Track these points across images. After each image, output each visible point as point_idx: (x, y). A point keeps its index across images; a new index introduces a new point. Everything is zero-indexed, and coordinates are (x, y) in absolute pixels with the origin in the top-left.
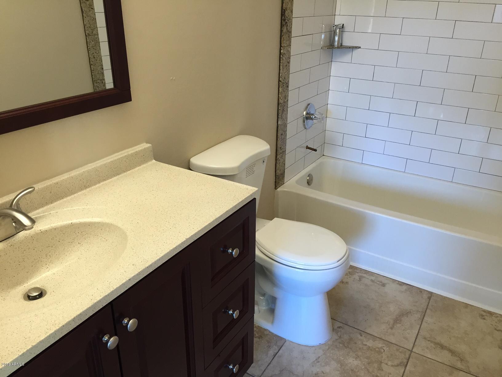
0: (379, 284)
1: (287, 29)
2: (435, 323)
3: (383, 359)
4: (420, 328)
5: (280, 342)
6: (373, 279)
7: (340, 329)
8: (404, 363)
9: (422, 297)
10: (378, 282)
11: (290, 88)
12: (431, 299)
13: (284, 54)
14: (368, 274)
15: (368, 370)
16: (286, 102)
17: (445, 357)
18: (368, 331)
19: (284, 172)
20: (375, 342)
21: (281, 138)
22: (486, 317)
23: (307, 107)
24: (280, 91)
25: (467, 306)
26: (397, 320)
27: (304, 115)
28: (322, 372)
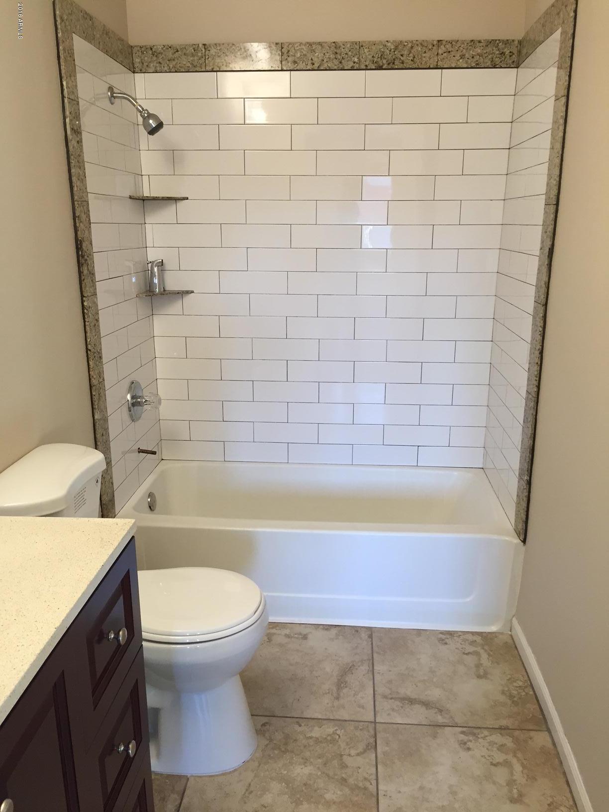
0: (297, 638)
1: (88, 269)
2: (390, 671)
3: (342, 749)
4: (374, 684)
5: (179, 783)
6: (288, 633)
7: (266, 727)
8: (372, 743)
9: (361, 639)
10: (296, 636)
11: (104, 360)
12: (373, 636)
13: (90, 307)
14: (278, 628)
15: (328, 775)
16: (102, 382)
17: (419, 714)
18: (307, 714)
19: (114, 496)
20: (323, 727)
21: (103, 441)
22: (447, 640)
23: (130, 388)
24: (91, 366)
25: (419, 632)
26: (341, 684)
27: (128, 401)
28: (262, 805)
